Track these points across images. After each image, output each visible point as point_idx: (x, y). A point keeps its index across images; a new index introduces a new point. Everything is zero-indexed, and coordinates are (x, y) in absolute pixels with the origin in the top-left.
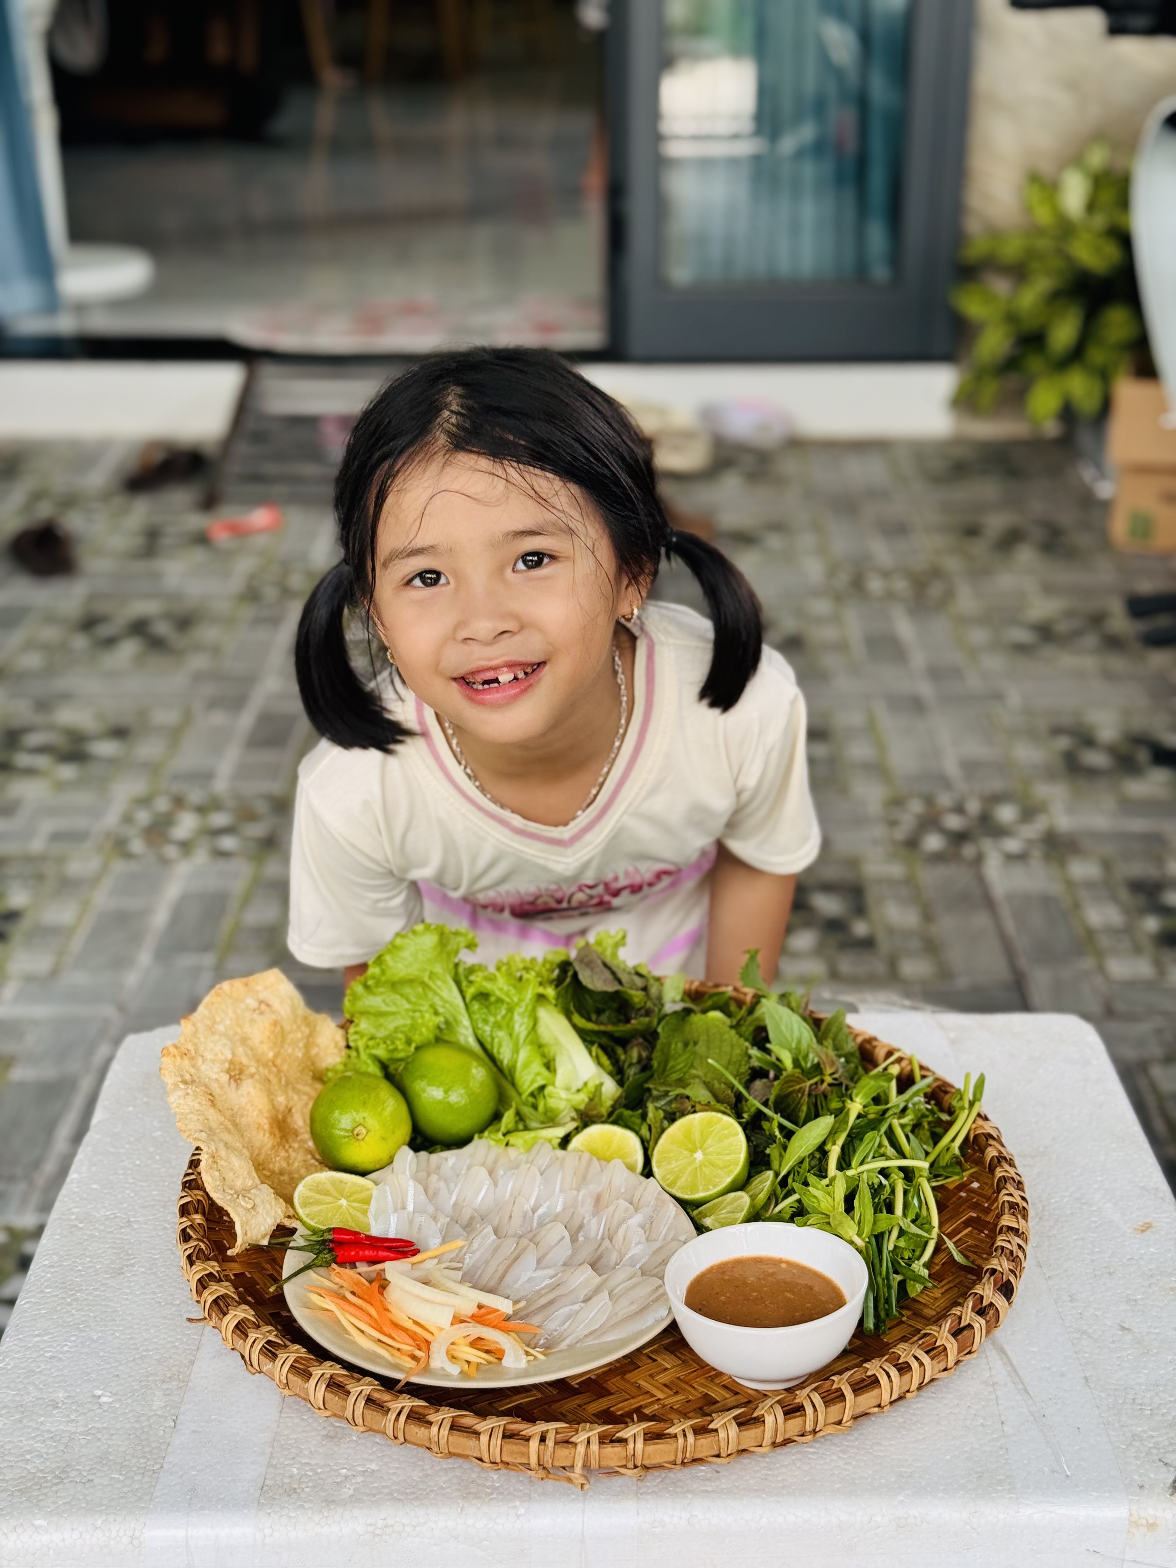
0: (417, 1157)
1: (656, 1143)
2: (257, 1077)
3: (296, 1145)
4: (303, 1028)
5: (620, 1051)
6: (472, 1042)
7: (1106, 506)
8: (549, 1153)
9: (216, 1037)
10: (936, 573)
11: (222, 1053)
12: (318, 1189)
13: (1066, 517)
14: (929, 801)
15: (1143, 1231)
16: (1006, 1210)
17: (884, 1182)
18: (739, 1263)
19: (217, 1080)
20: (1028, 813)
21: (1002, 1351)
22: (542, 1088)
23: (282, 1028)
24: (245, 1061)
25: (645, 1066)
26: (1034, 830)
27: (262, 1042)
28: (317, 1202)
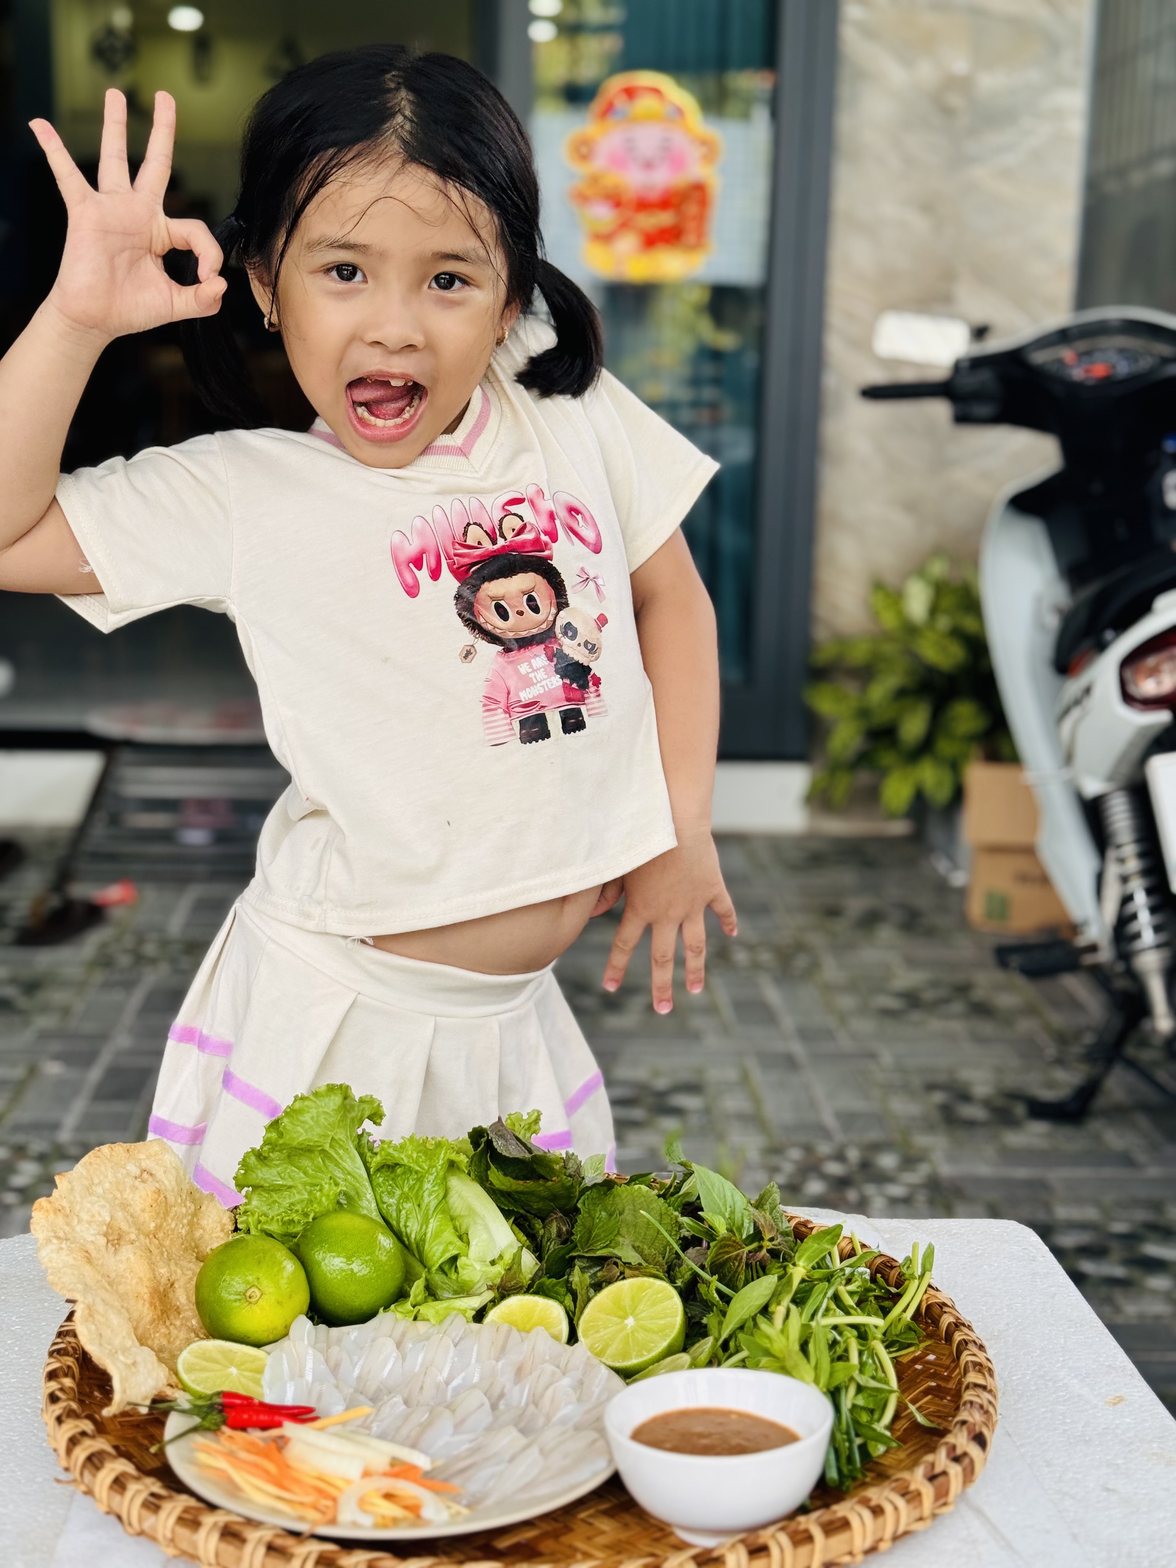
0: (315, 1328)
1: (582, 1313)
2: (137, 1243)
3: (178, 1323)
4: (188, 1204)
5: (538, 1225)
6: (375, 1215)
7: (962, 893)
8: (463, 1325)
9: (94, 1198)
10: (800, 947)
11: (100, 1214)
12: (205, 1357)
13: (923, 901)
14: (808, 1149)
15: (1115, 1404)
16: (971, 1369)
17: (838, 1338)
18: (684, 1414)
19: (92, 1242)
20: (909, 1161)
21: (978, 1512)
22: (454, 1259)
23: (165, 1197)
24: (125, 1227)
25: (566, 1239)
26: (917, 1176)
27: (143, 1211)
28: (203, 1370)
